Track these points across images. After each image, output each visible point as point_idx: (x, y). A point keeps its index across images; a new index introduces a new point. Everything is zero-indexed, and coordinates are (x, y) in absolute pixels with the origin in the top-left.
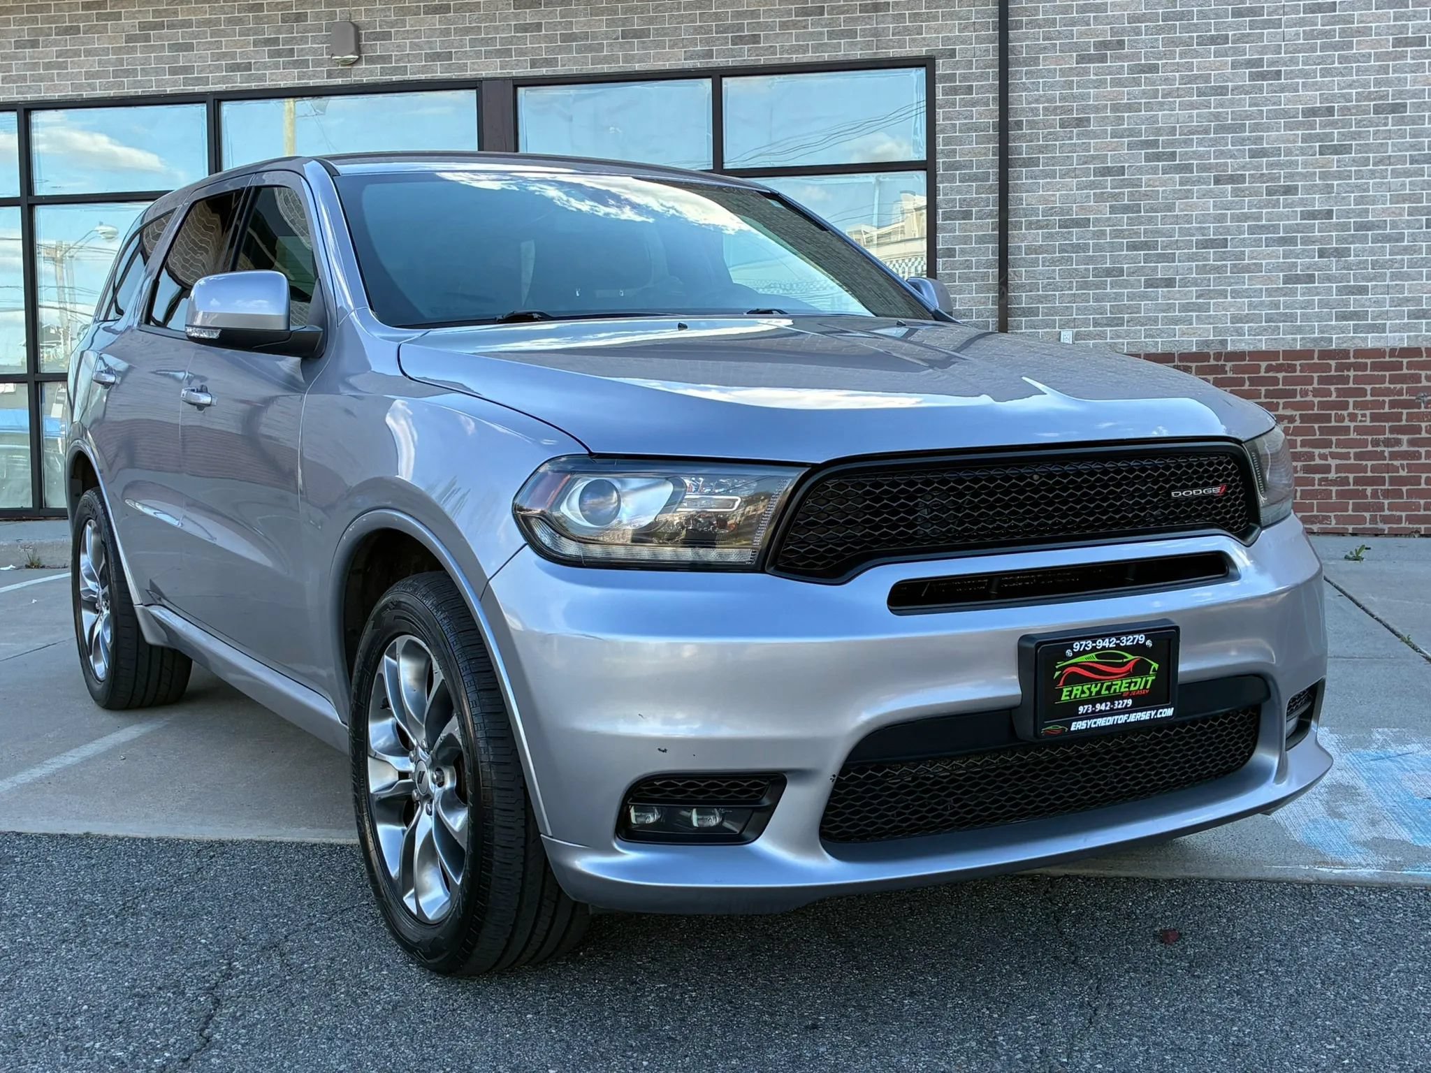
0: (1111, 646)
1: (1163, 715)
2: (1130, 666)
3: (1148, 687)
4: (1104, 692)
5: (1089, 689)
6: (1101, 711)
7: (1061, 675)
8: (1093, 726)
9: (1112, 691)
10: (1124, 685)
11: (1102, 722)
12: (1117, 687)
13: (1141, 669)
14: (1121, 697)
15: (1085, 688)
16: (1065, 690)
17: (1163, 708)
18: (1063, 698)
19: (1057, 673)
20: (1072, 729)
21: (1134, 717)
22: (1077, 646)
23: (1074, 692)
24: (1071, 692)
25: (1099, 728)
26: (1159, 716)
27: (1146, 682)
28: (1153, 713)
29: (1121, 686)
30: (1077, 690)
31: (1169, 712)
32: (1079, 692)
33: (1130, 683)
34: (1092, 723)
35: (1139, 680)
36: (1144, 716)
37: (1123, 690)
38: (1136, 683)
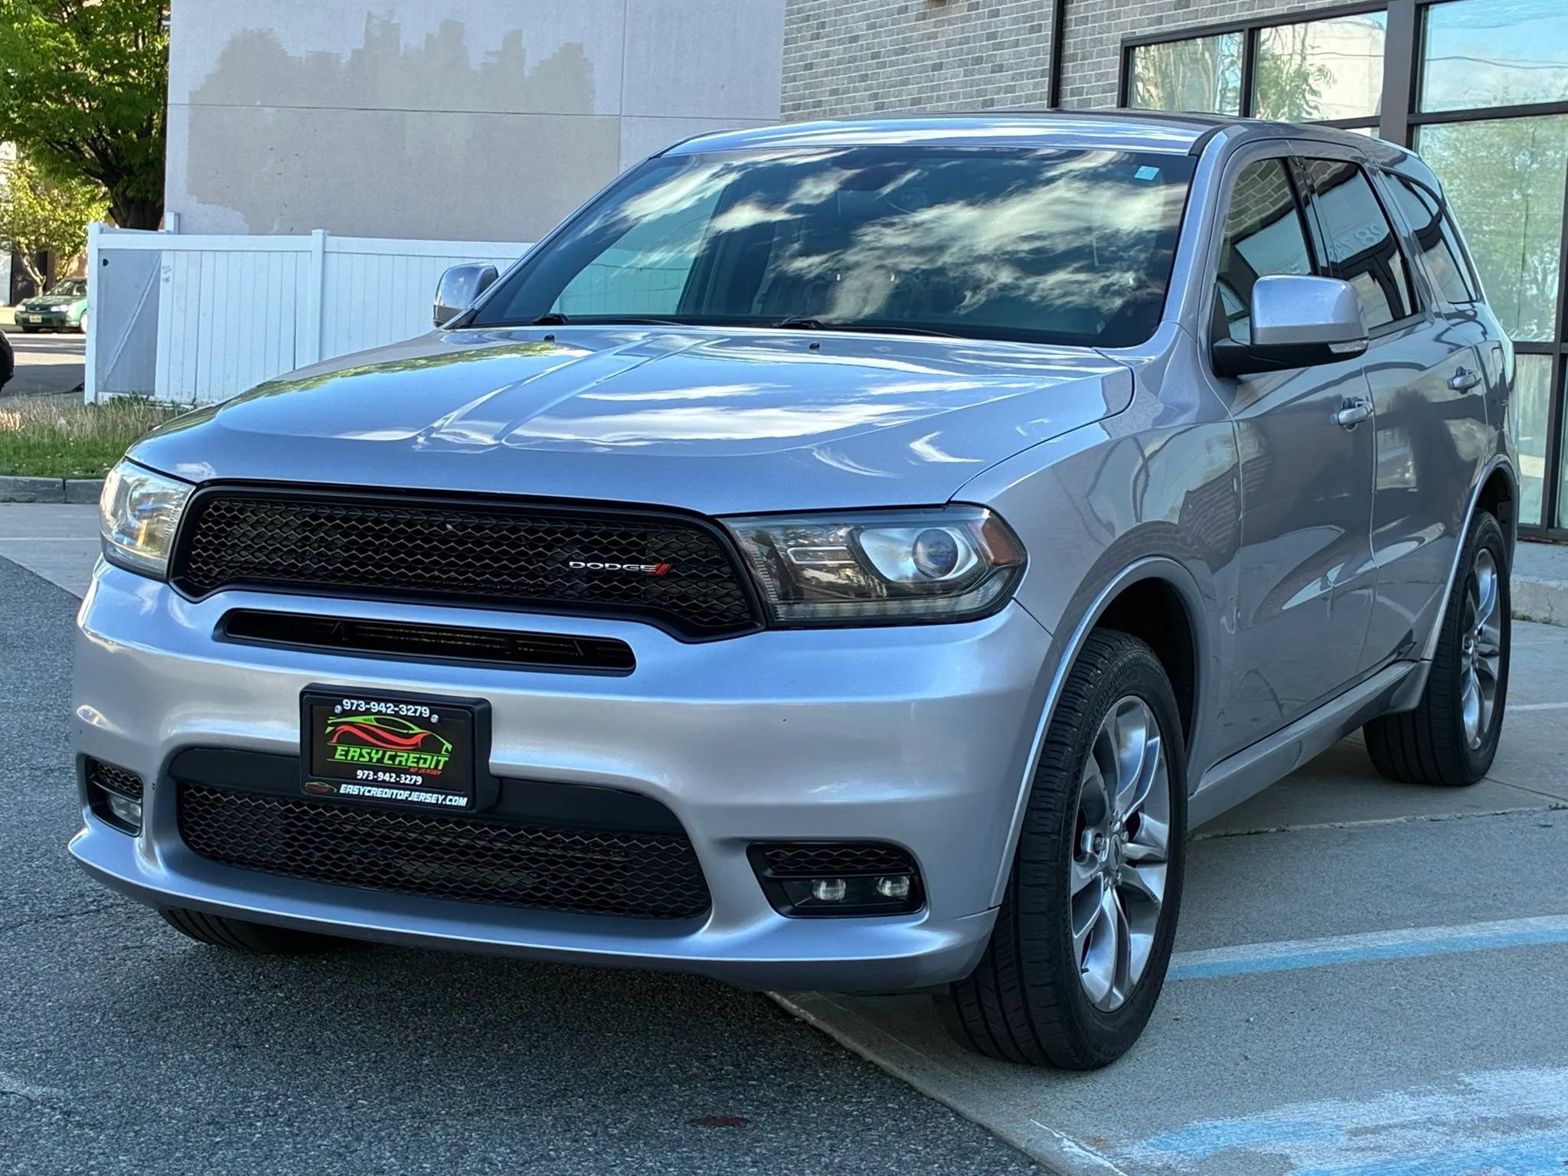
0: (389, 711)
1: (454, 803)
2: (417, 739)
3: (440, 767)
4: (386, 761)
5: (369, 754)
6: (384, 781)
7: (333, 733)
8: (366, 794)
9: (397, 762)
10: (411, 759)
11: (377, 792)
12: (403, 759)
13: (429, 746)
14: (407, 771)
15: (364, 751)
16: (339, 748)
17: (454, 795)
18: (337, 756)
19: (329, 729)
20: (342, 791)
21: (415, 797)
22: (347, 704)
23: (351, 754)
24: (347, 752)
25: (372, 797)
26: (448, 803)
27: (438, 762)
28: (441, 798)
29: (408, 759)
30: (354, 752)
31: (462, 802)
32: (357, 755)
33: (419, 759)
34: (365, 791)
35: (429, 758)
36: (430, 798)
37: (409, 764)
38: (425, 760)
